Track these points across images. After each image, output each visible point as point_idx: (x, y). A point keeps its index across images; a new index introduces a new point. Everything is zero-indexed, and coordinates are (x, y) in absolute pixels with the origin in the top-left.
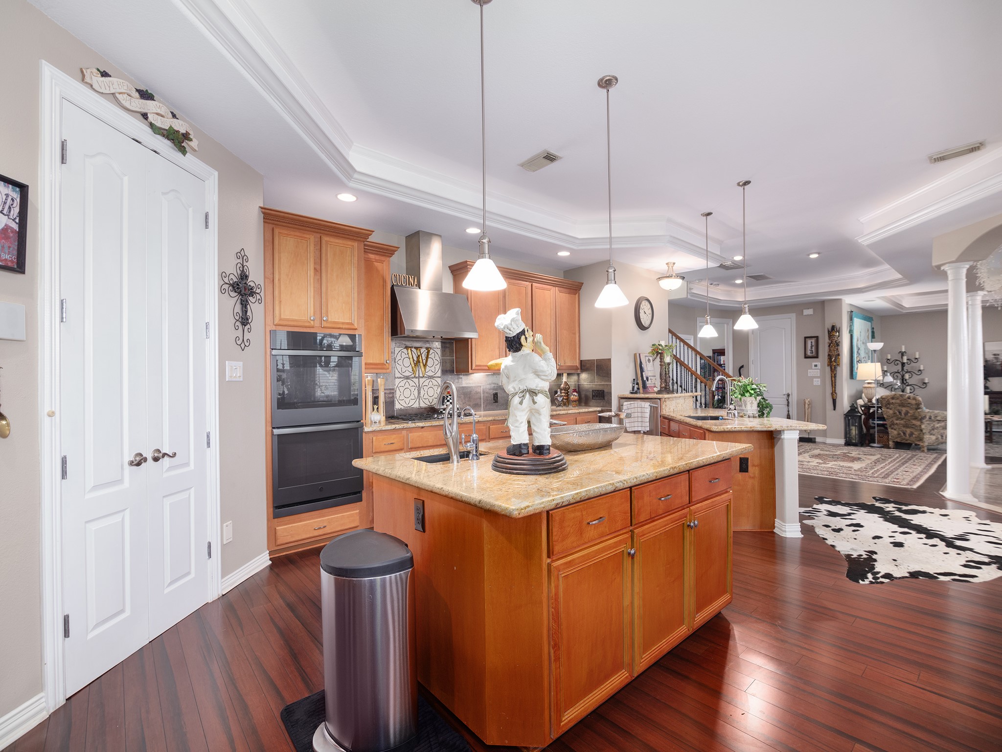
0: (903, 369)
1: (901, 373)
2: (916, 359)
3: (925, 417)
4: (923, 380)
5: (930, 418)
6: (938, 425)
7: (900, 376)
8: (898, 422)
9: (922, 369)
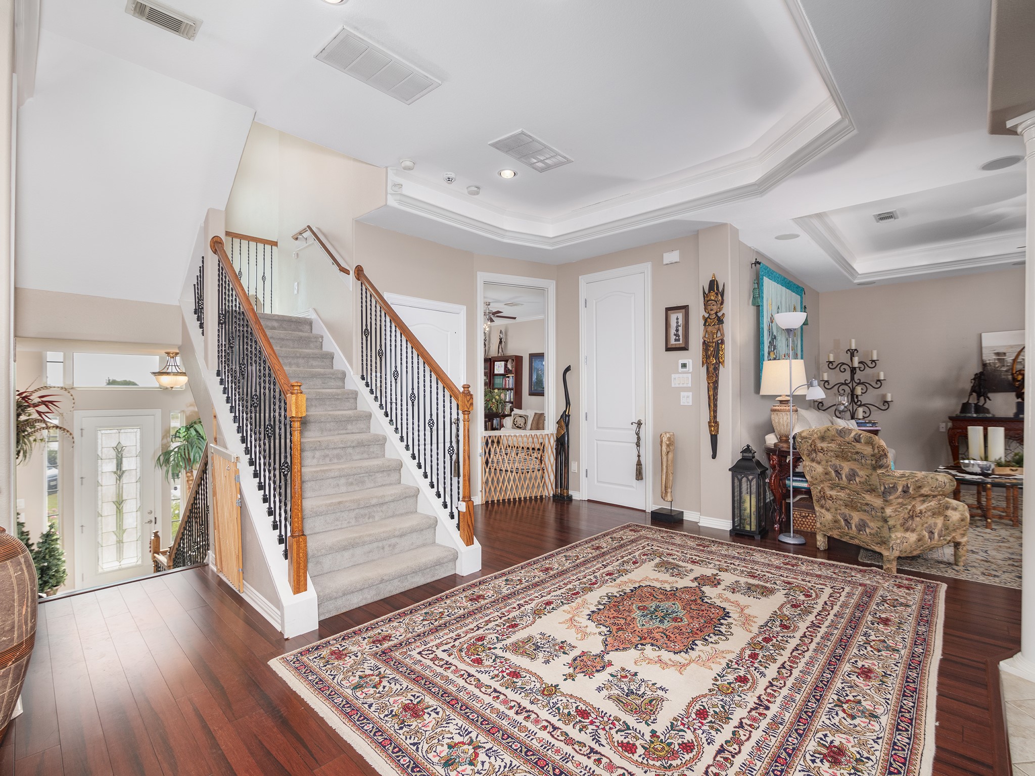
0: (852, 379)
1: (850, 385)
2: (874, 361)
3: (894, 488)
4: (884, 396)
5: (904, 492)
6: (923, 507)
7: (848, 390)
8: (833, 493)
9: (882, 378)
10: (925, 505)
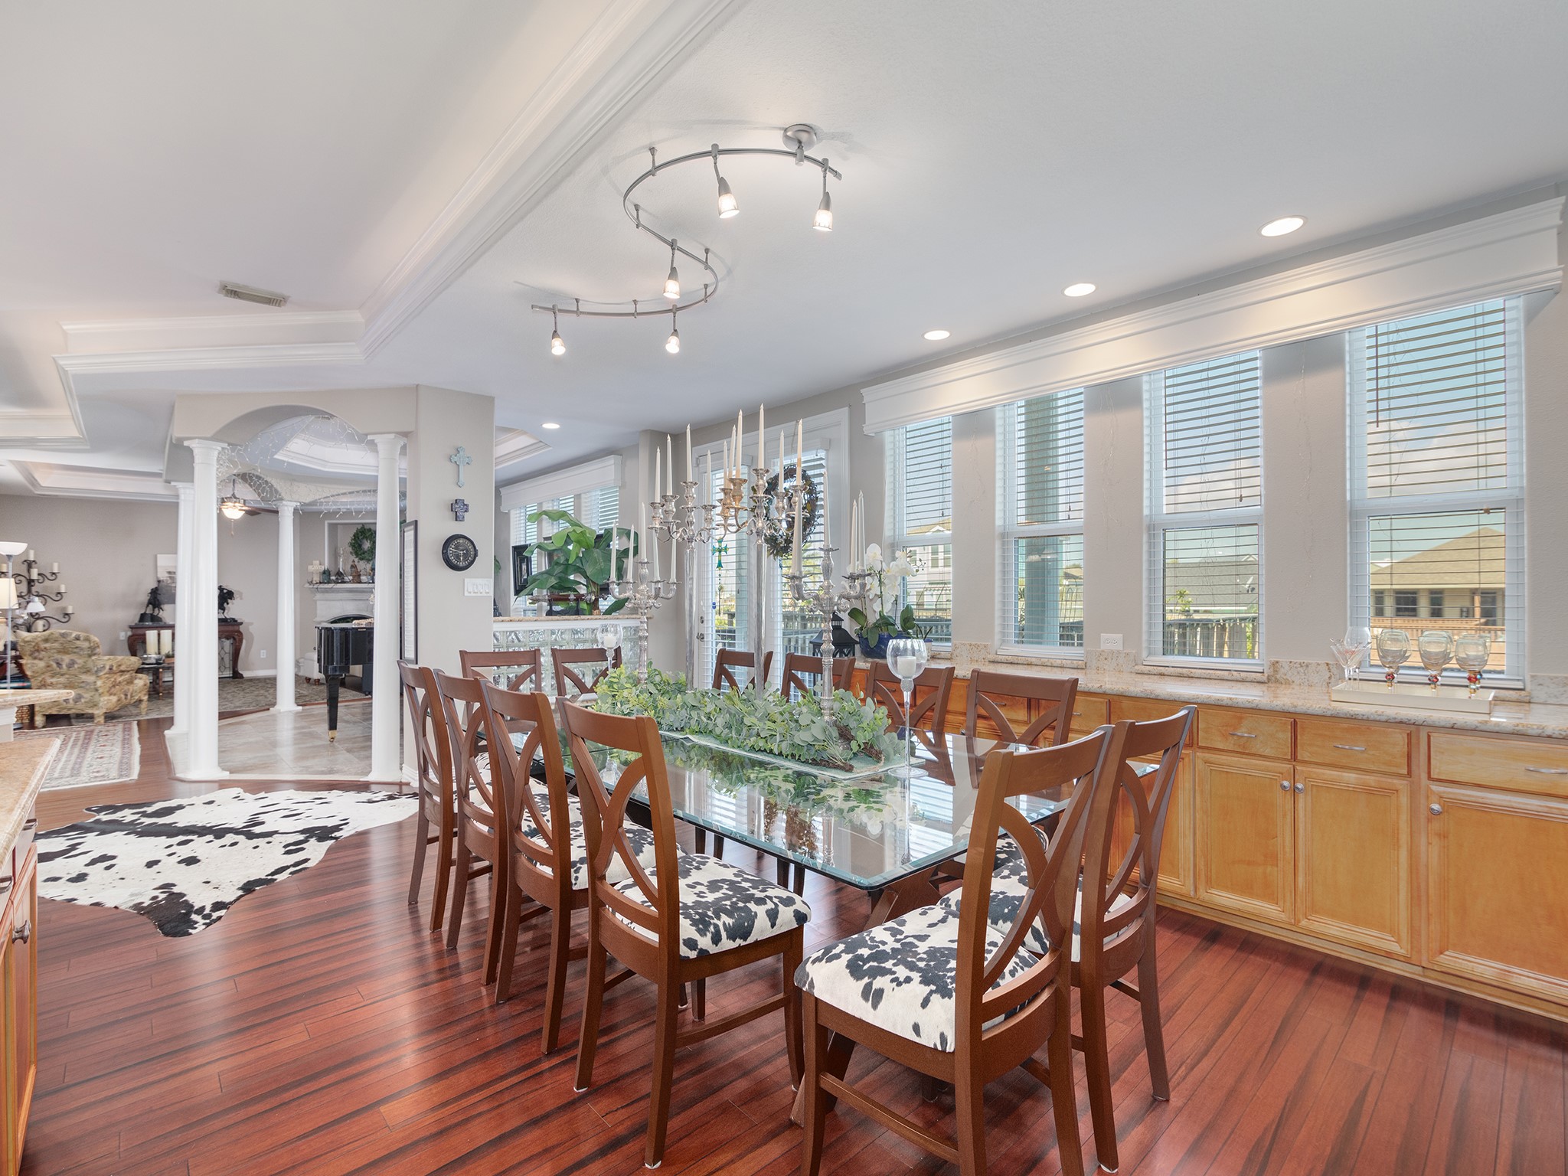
0: (29, 591)
2: (54, 573)
3: (104, 667)
4: (65, 608)
5: (110, 669)
6: (120, 679)
8: (54, 680)
9: (63, 590)
10: (123, 677)
